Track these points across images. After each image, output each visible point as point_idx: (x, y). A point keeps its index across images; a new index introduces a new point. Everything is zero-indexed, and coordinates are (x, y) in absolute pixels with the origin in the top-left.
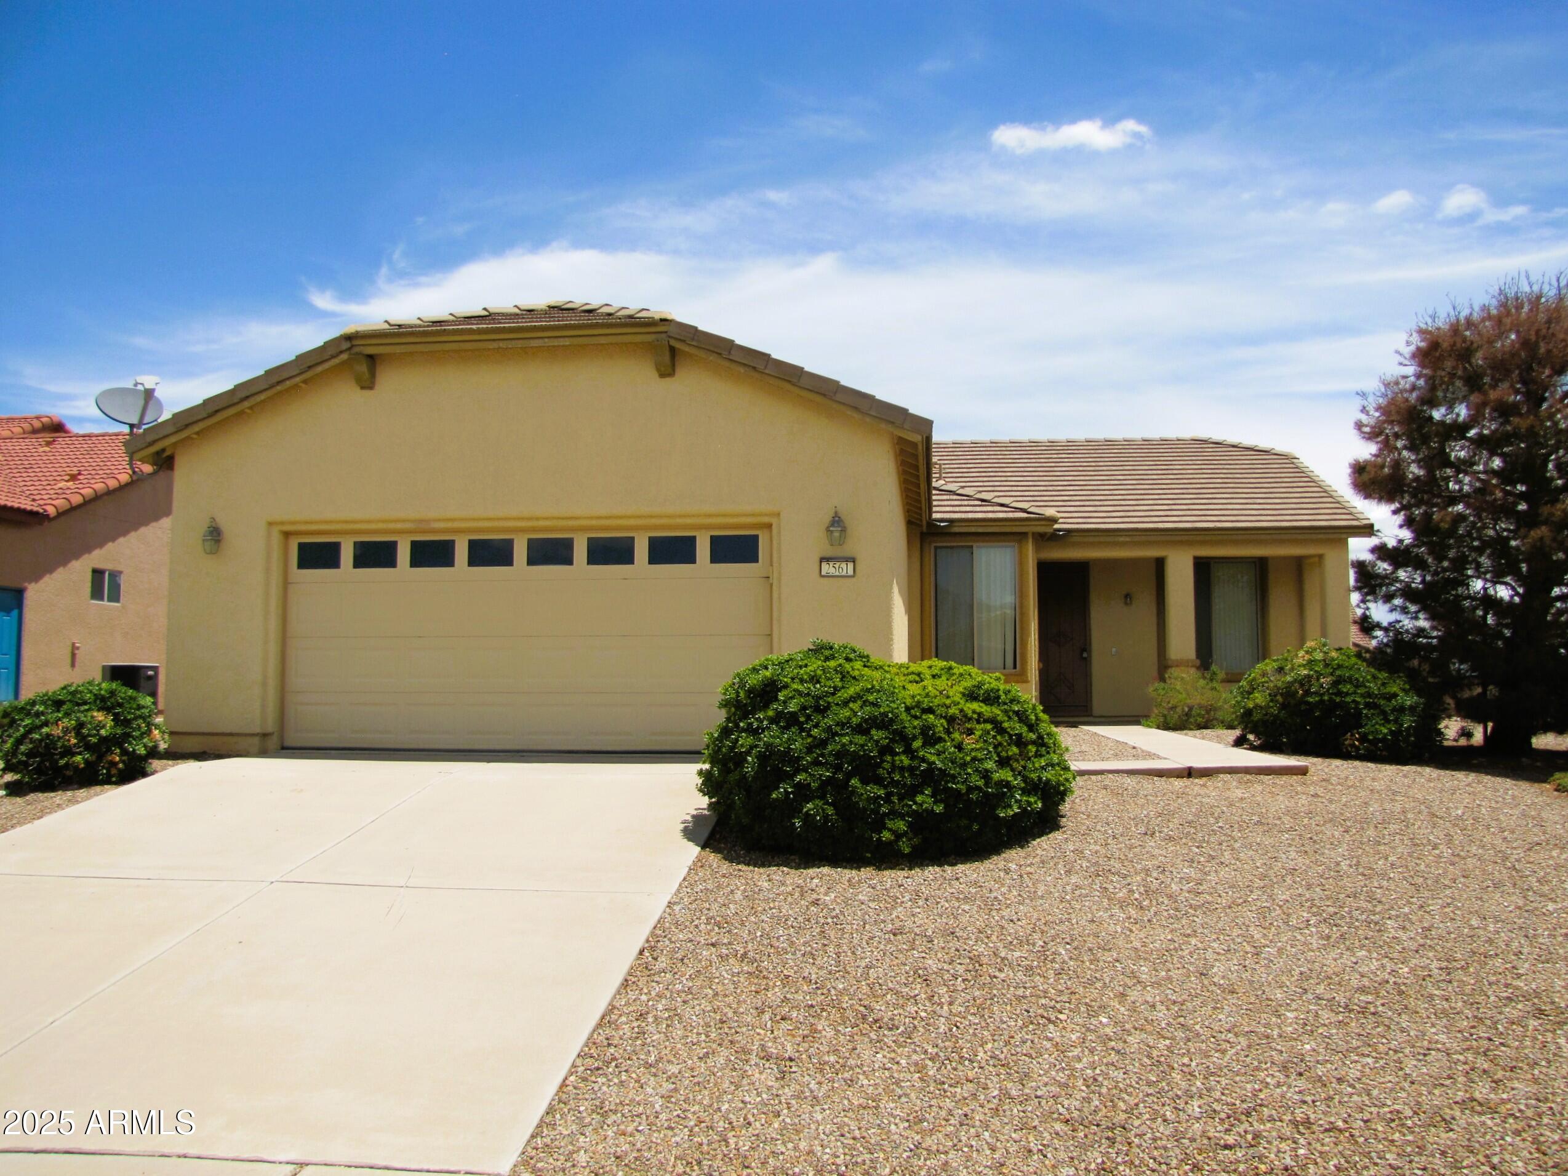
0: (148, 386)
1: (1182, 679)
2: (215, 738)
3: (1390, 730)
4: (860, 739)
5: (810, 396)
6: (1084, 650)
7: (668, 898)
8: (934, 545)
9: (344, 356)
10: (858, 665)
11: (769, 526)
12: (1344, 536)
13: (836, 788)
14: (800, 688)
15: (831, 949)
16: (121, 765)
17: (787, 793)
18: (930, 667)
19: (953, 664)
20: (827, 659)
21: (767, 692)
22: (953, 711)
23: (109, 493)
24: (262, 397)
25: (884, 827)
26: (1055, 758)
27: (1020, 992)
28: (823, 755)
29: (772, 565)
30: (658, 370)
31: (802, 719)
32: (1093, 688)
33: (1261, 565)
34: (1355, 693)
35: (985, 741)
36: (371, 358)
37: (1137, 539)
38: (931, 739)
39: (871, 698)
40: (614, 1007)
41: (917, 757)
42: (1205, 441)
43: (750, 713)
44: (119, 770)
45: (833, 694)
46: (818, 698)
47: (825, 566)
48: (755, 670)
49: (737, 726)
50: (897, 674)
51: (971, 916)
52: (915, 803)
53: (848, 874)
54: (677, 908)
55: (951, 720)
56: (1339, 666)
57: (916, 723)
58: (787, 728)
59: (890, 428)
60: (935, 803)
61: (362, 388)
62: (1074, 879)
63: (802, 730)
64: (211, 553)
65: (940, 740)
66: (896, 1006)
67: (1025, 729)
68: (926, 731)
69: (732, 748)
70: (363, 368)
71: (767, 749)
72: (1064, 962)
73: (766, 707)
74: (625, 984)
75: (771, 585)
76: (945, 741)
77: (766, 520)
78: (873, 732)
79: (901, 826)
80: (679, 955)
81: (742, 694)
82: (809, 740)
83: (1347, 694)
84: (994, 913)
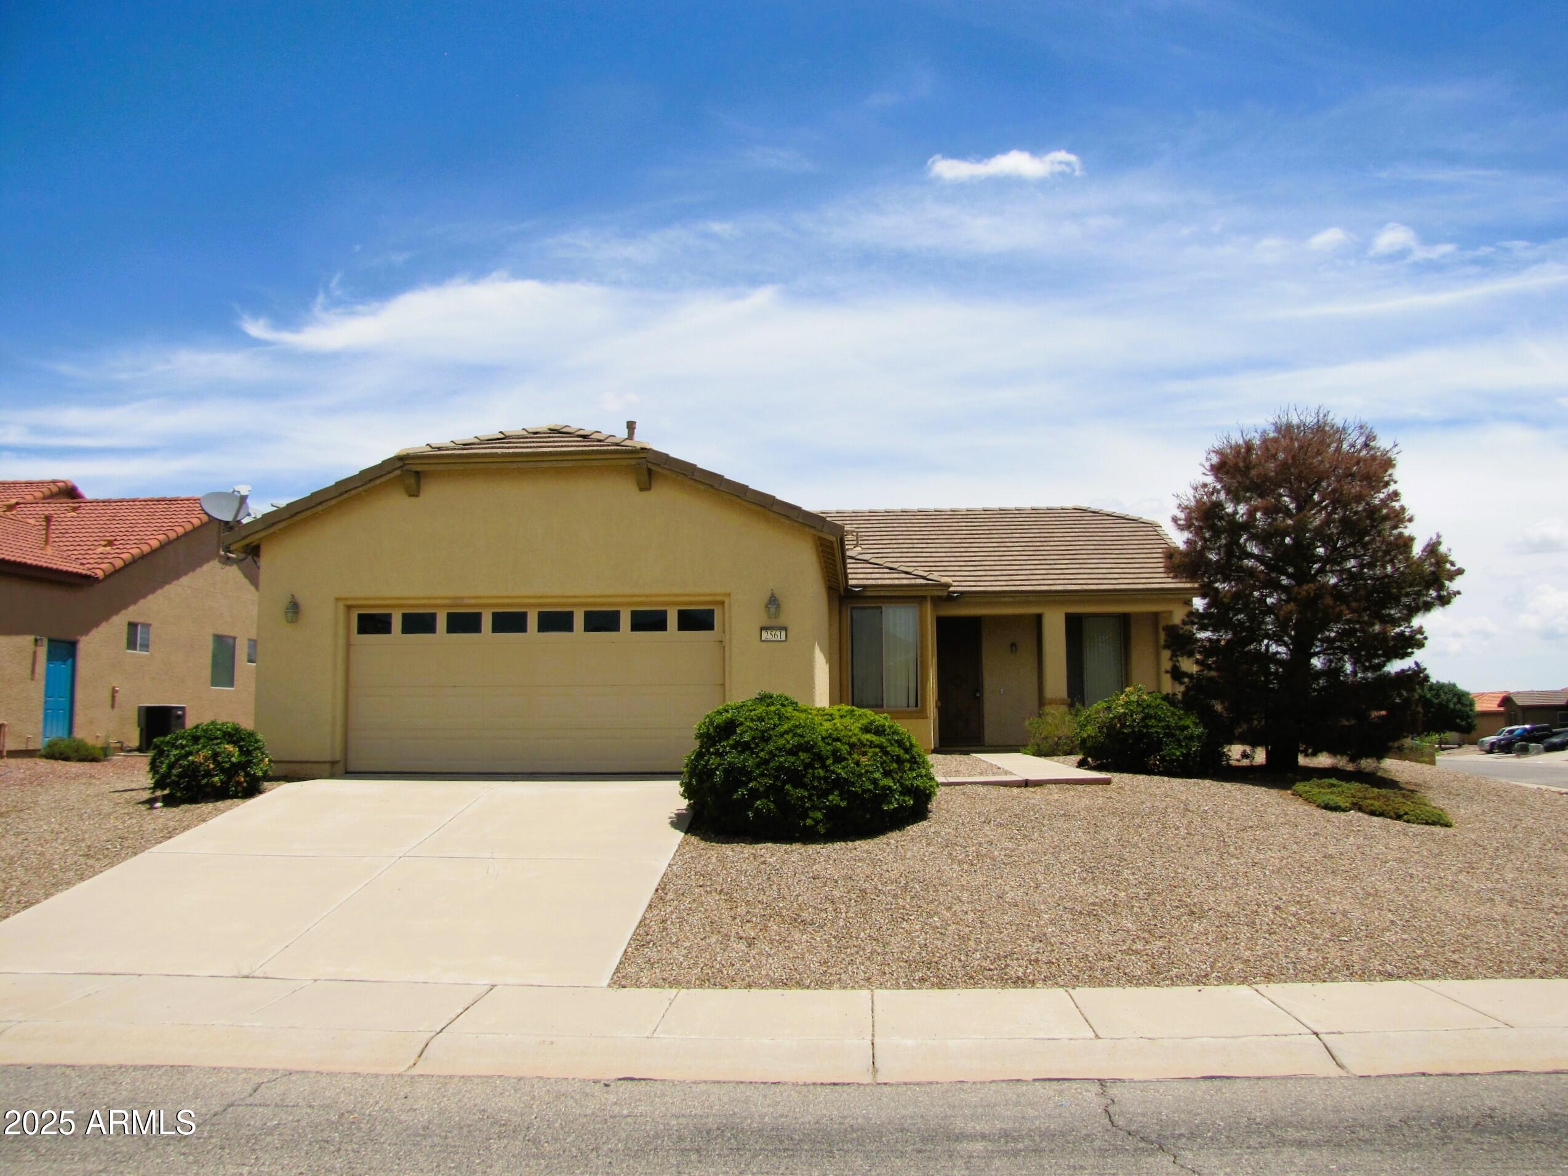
0: (244, 493)
1: (1053, 714)
2: (294, 765)
3: (1182, 753)
4: (792, 759)
5: (753, 507)
6: (977, 690)
7: (668, 862)
8: (849, 607)
9: (398, 472)
10: (790, 709)
11: (722, 603)
12: (1188, 596)
13: (775, 791)
14: (751, 725)
15: (775, 887)
16: (245, 784)
17: (743, 795)
18: (839, 710)
19: (855, 708)
20: (768, 705)
21: (728, 728)
22: (854, 740)
23: (143, 557)
24: (333, 502)
25: (808, 817)
26: (924, 772)
27: (889, 907)
28: (767, 770)
29: (724, 632)
30: (639, 485)
31: (753, 746)
32: (985, 723)
33: (1124, 621)
34: (1157, 726)
35: (875, 760)
36: (417, 473)
37: (1018, 599)
38: (838, 758)
39: (799, 731)
40: (645, 918)
41: (829, 770)
42: (1084, 510)
43: (717, 742)
44: (243, 787)
45: (774, 729)
46: (764, 732)
47: (764, 634)
48: (719, 713)
49: (708, 751)
50: (817, 715)
51: (862, 869)
52: (828, 800)
53: (785, 847)
54: (675, 868)
55: (852, 746)
56: (1149, 706)
57: (829, 748)
58: (742, 752)
59: (812, 531)
60: (841, 800)
61: (410, 496)
62: (931, 849)
63: (753, 753)
64: (292, 622)
65: (845, 759)
66: (814, 914)
67: (902, 752)
68: (835, 752)
69: (705, 766)
70: (412, 481)
71: (730, 766)
72: (917, 892)
73: (728, 738)
74: (650, 906)
75: (724, 647)
76: (847, 759)
77: (719, 598)
78: (800, 754)
79: (819, 815)
80: (681, 892)
81: (711, 730)
82: (758, 760)
83: (1152, 726)
84: (877, 867)
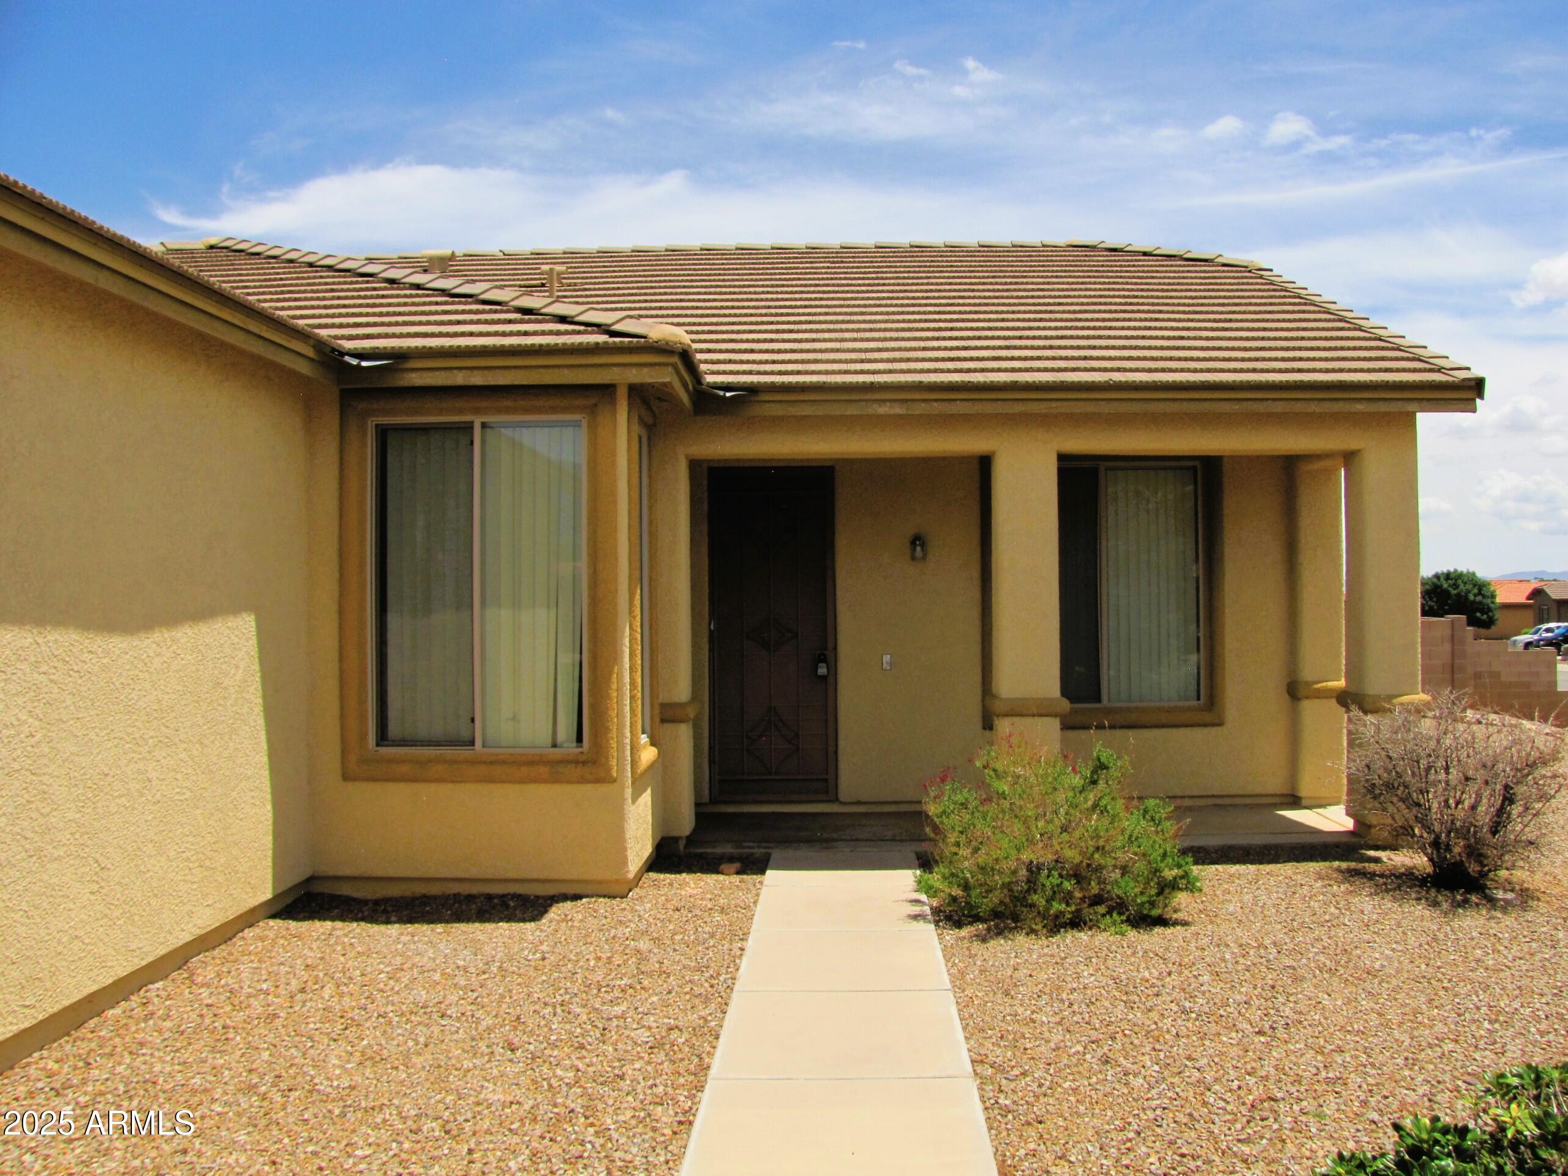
6: (822, 659)
8: (372, 423)
12: (1410, 407)
32: (842, 744)
37: (920, 409)
